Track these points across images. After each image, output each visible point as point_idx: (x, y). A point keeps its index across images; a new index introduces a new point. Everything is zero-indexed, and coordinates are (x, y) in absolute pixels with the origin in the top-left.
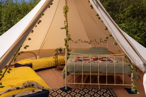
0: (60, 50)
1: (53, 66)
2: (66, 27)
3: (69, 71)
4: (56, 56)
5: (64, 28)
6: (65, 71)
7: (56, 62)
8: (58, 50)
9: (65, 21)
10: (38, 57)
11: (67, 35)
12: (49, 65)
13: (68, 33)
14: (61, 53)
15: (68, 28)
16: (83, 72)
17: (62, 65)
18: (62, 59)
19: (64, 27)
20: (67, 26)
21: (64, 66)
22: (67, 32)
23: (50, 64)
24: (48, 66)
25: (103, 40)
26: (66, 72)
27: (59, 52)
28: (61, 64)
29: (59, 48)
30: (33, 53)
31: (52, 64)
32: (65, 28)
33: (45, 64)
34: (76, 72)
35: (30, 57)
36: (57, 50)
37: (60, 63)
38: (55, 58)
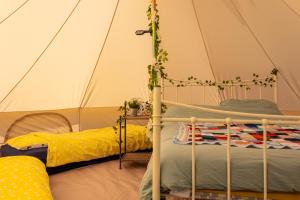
0: (135, 106)
1: (112, 153)
2: (154, 29)
3: (167, 183)
4: (123, 125)
5: (145, 32)
6: (150, 184)
7: (121, 141)
8: (128, 106)
9: (150, 10)
10: (75, 127)
11: (156, 54)
12: (101, 150)
13: (160, 48)
14: (135, 115)
15: (159, 32)
16: (232, 191)
17: (139, 151)
18: (140, 135)
19: (148, 29)
20: (157, 25)
21: (149, 158)
22: (157, 43)
23: (105, 149)
24: (97, 156)
25: (262, 78)
26: (155, 189)
27: (131, 111)
28: (137, 148)
29: (130, 100)
30: (63, 117)
31: (109, 148)
32: (151, 32)
33: (90, 150)
34: (198, 190)
35: (52, 127)
36: (125, 108)
37: (135, 145)
38: (118, 131)
